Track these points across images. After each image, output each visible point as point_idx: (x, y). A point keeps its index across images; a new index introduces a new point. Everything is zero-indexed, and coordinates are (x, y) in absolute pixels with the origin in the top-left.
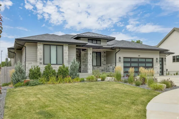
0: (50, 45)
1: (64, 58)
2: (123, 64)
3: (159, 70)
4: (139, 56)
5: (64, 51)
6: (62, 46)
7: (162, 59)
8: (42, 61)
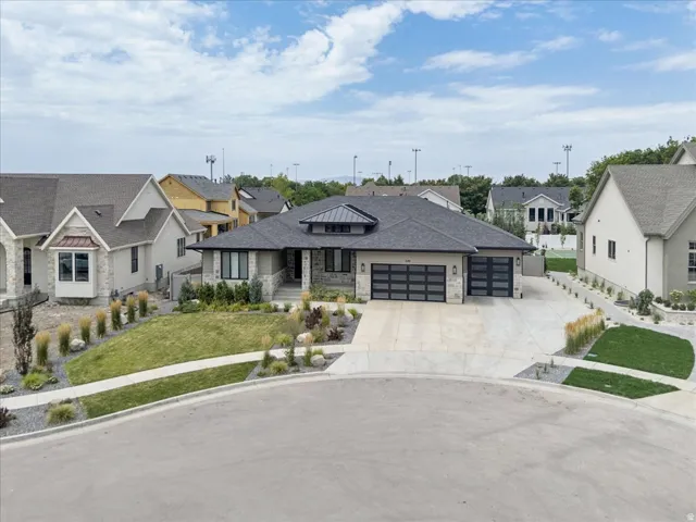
0: (229, 255)
1: (250, 270)
2: (371, 275)
3: (460, 292)
4: (409, 261)
5: (250, 261)
6: (246, 255)
7: (511, 259)
8: (219, 274)
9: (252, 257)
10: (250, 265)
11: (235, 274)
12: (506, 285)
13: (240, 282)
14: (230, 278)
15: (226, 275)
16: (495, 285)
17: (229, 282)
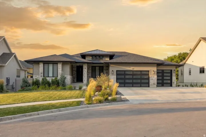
0: (48, 64)
1: (59, 72)
2: (116, 76)
3: (156, 82)
4: (134, 69)
5: (58, 68)
6: (57, 64)
7: (171, 70)
8: (42, 75)
9: (60, 66)
10: (59, 70)
11: (51, 74)
12: (169, 82)
13: (53, 78)
14: (48, 77)
15: (46, 75)
16: (165, 81)
17: (48, 79)
